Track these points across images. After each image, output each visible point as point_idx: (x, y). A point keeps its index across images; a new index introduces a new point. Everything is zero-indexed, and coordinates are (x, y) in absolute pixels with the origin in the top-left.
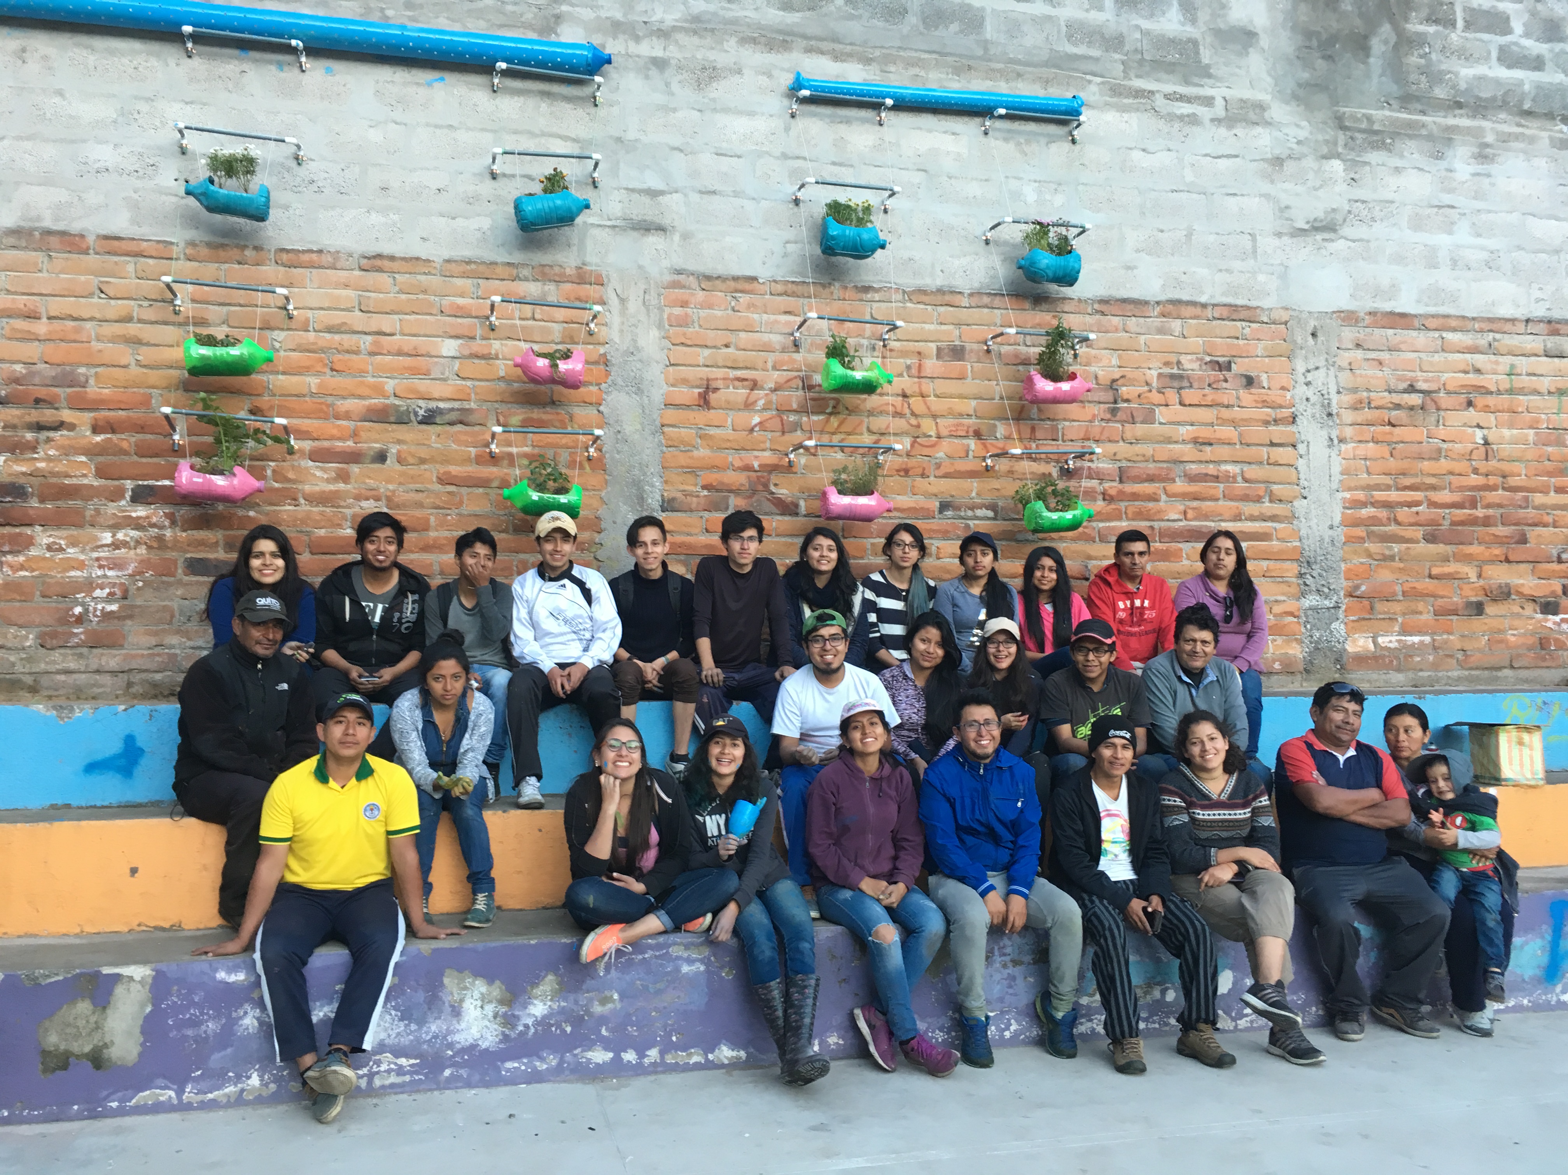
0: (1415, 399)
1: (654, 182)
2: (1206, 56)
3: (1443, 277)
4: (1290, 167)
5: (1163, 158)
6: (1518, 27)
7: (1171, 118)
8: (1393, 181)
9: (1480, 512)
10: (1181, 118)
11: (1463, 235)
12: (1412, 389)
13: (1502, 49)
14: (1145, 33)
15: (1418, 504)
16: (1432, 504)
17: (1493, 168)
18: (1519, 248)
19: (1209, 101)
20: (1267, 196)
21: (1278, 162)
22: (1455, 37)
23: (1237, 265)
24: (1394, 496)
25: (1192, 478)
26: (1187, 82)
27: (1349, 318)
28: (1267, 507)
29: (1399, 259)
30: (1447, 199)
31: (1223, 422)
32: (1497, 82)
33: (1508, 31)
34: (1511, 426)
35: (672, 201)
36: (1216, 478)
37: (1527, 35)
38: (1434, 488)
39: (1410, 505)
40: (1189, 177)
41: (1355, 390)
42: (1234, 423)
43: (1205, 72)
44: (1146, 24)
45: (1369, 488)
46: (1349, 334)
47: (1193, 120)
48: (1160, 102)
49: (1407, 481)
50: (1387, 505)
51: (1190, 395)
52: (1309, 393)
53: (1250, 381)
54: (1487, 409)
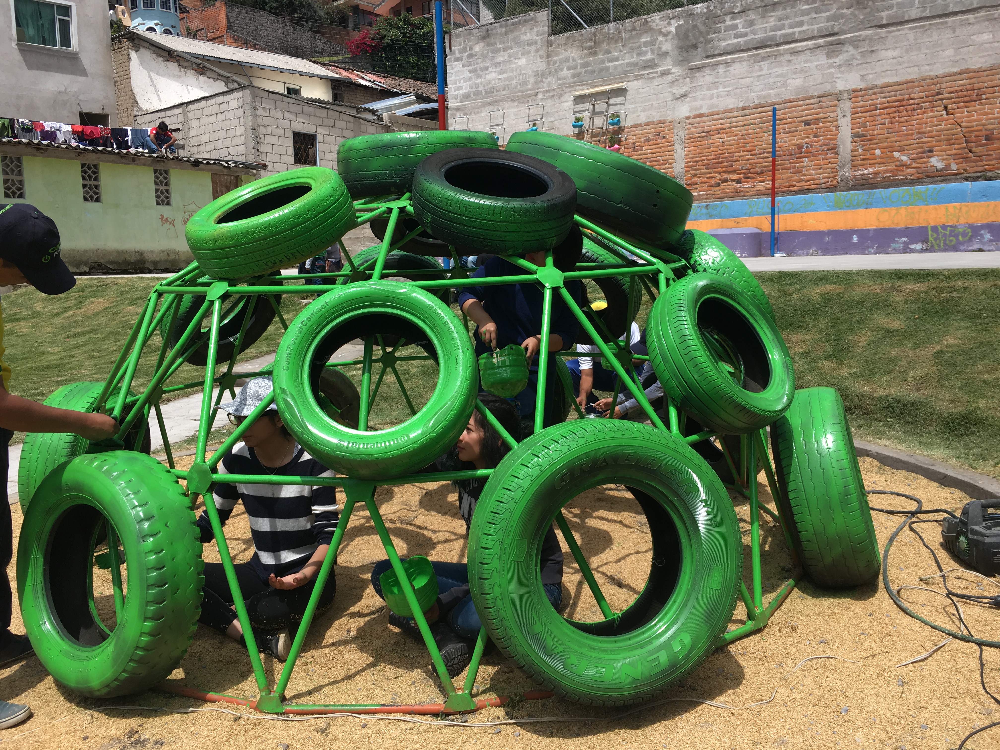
0: (704, 134)
1: (553, 119)
2: (656, 62)
3: (715, 101)
4: (676, 82)
5: (647, 89)
6: (740, 26)
7: (649, 78)
8: (702, 80)
9: (720, 160)
10: (651, 78)
11: (721, 89)
12: (703, 132)
13: (735, 34)
14: (643, 60)
15: (704, 160)
16: (708, 160)
17: (731, 69)
18: (736, 88)
19: (657, 72)
20: (670, 92)
21: (673, 82)
22: (721, 36)
23: (663, 110)
24: (698, 159)
25: (650, 162)
26: (653, 69)
27: (688, 118)
28: (668, 166)
29: (703, 99)
30: (716, 80)
31: (658, 148)
32: (733, 44)
33: (737, 28)
34: (730, 137)
35: (556, 122)
36: (656, 161)
37: (743, 28)
38: (709, 156)
39: (702, 161)
40: (652, 91)
41: (689, 135)
42: (661, 148)
43: (656, 65)
44: (643, 58)
45: (692, 158)
46: (688, 121)
47: (653, 78)
48: (646, 76)
49: (701, 155)
50: (697, 162)
51: (651, 143)
52: (678, 137)
53: (664, 137)
54: (723, 133)
